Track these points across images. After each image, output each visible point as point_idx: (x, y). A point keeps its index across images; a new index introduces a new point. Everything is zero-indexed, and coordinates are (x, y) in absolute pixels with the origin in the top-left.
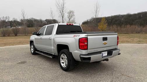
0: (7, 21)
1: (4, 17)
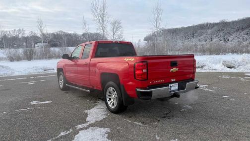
0: (20, 36)
1: (15, 30)
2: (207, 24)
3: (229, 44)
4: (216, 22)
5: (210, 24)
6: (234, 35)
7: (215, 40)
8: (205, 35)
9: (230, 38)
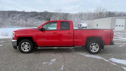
2: (16, 11)
3: (28, 22)
4: (20, 11)
5: (17, 11)
6: (30, 18)
7: (21, 20)
8: (15, 17)
9: (28, 20)
